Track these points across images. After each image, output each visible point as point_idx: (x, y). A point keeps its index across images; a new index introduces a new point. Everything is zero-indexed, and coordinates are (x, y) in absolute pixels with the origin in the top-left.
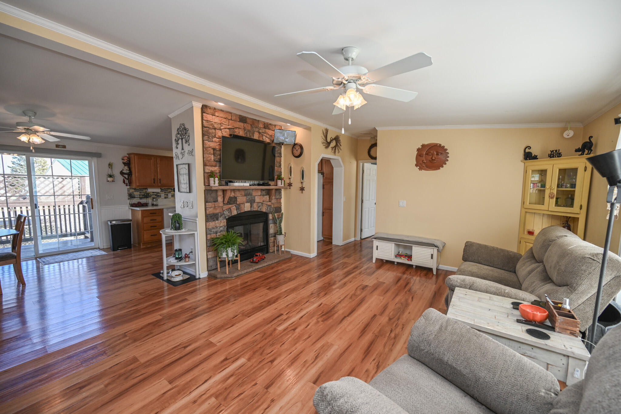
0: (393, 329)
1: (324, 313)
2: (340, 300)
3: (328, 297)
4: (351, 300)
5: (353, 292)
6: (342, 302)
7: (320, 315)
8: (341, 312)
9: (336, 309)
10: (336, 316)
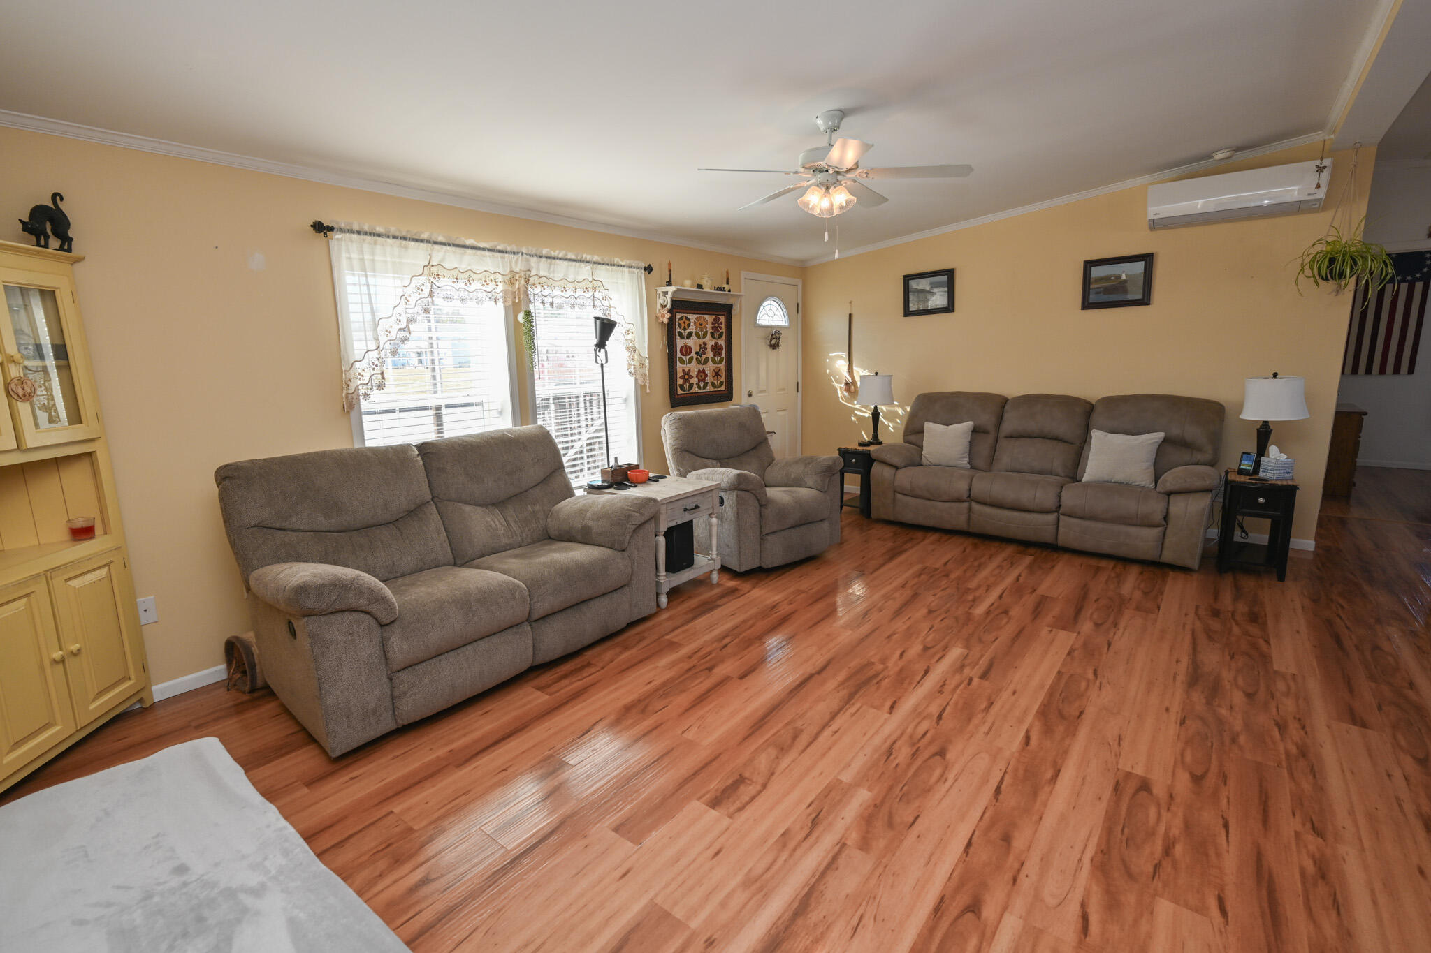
0: (719, 649)
1: (875, 681)
2: (834, 727)
3: (877, 740)
4: (799, 724)
5: (785, 762)
6: (827, 717)
7: (884, 678)
8: (831, 685)
9: (844, 693)
10: (842, 676)
